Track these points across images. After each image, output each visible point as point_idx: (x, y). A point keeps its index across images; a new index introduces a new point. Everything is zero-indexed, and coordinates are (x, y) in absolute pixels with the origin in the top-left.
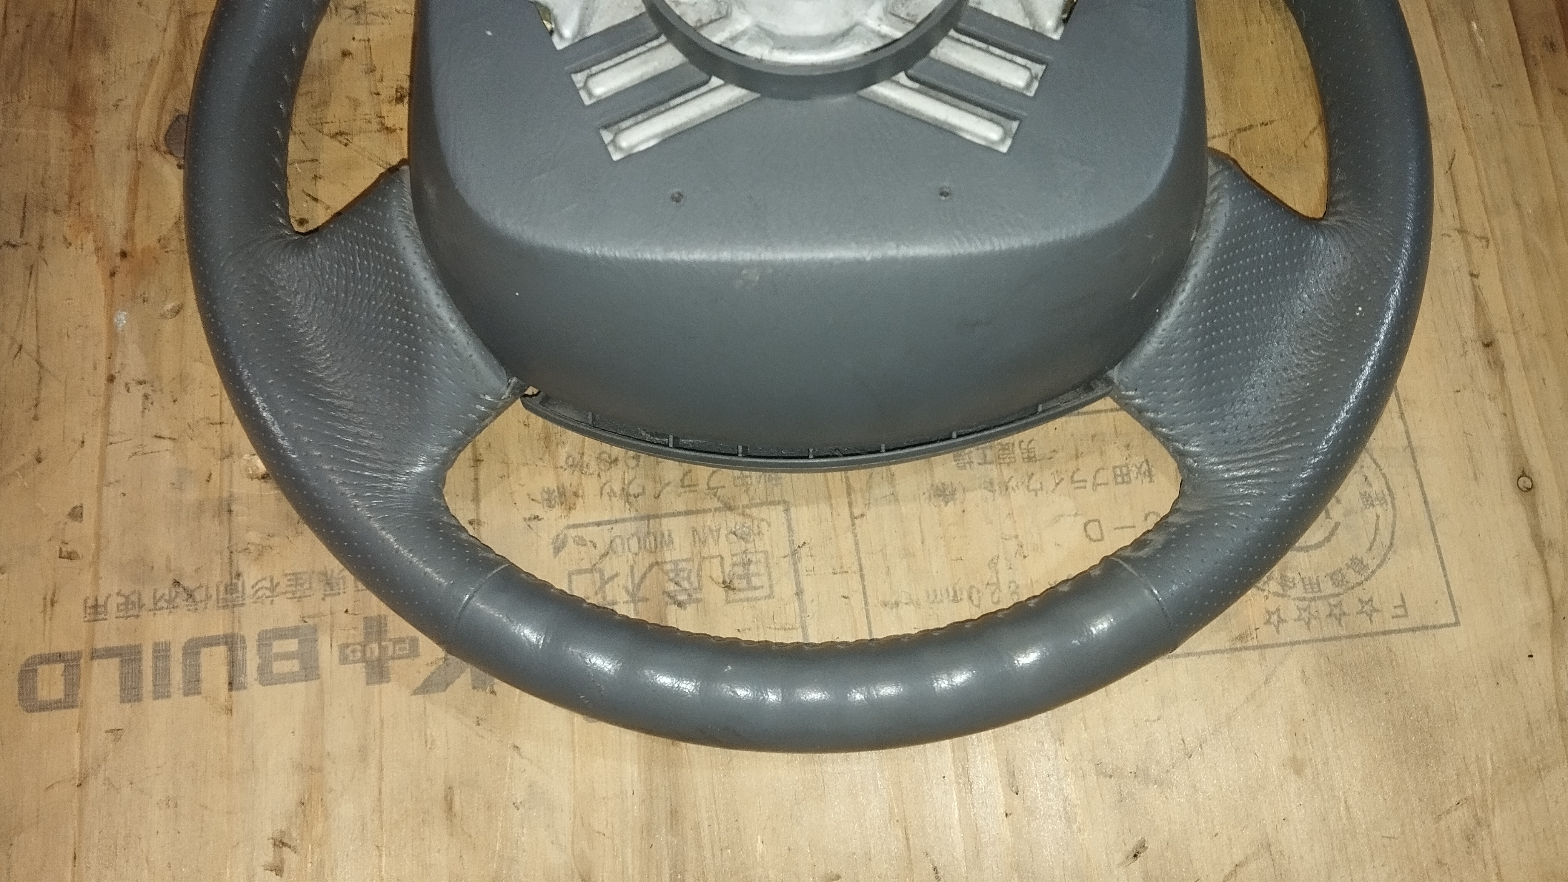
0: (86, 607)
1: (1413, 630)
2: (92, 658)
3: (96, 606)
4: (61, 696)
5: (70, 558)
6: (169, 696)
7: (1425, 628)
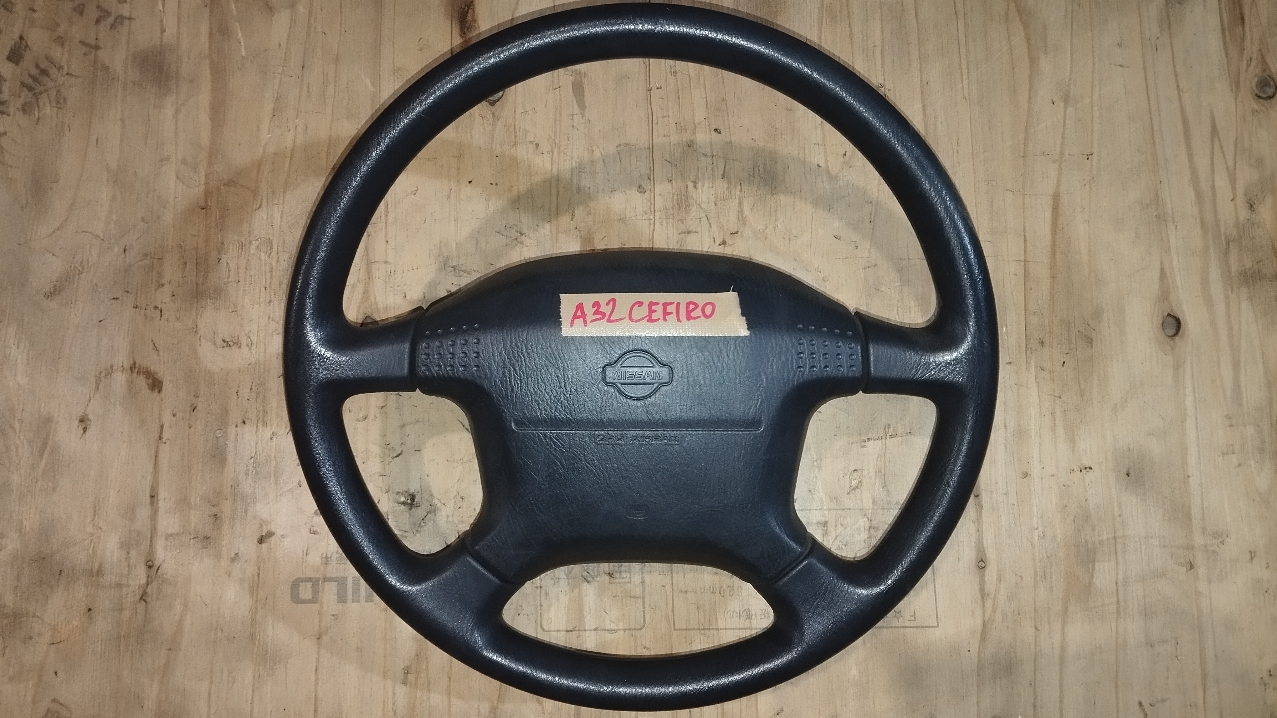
0: (322, 558)
1: (917, 627)
2: (324, 582)
3: (326, 558)
4: (311, 598)
5: (314, 534)
6: (358, 601)
7: (923, 627)
